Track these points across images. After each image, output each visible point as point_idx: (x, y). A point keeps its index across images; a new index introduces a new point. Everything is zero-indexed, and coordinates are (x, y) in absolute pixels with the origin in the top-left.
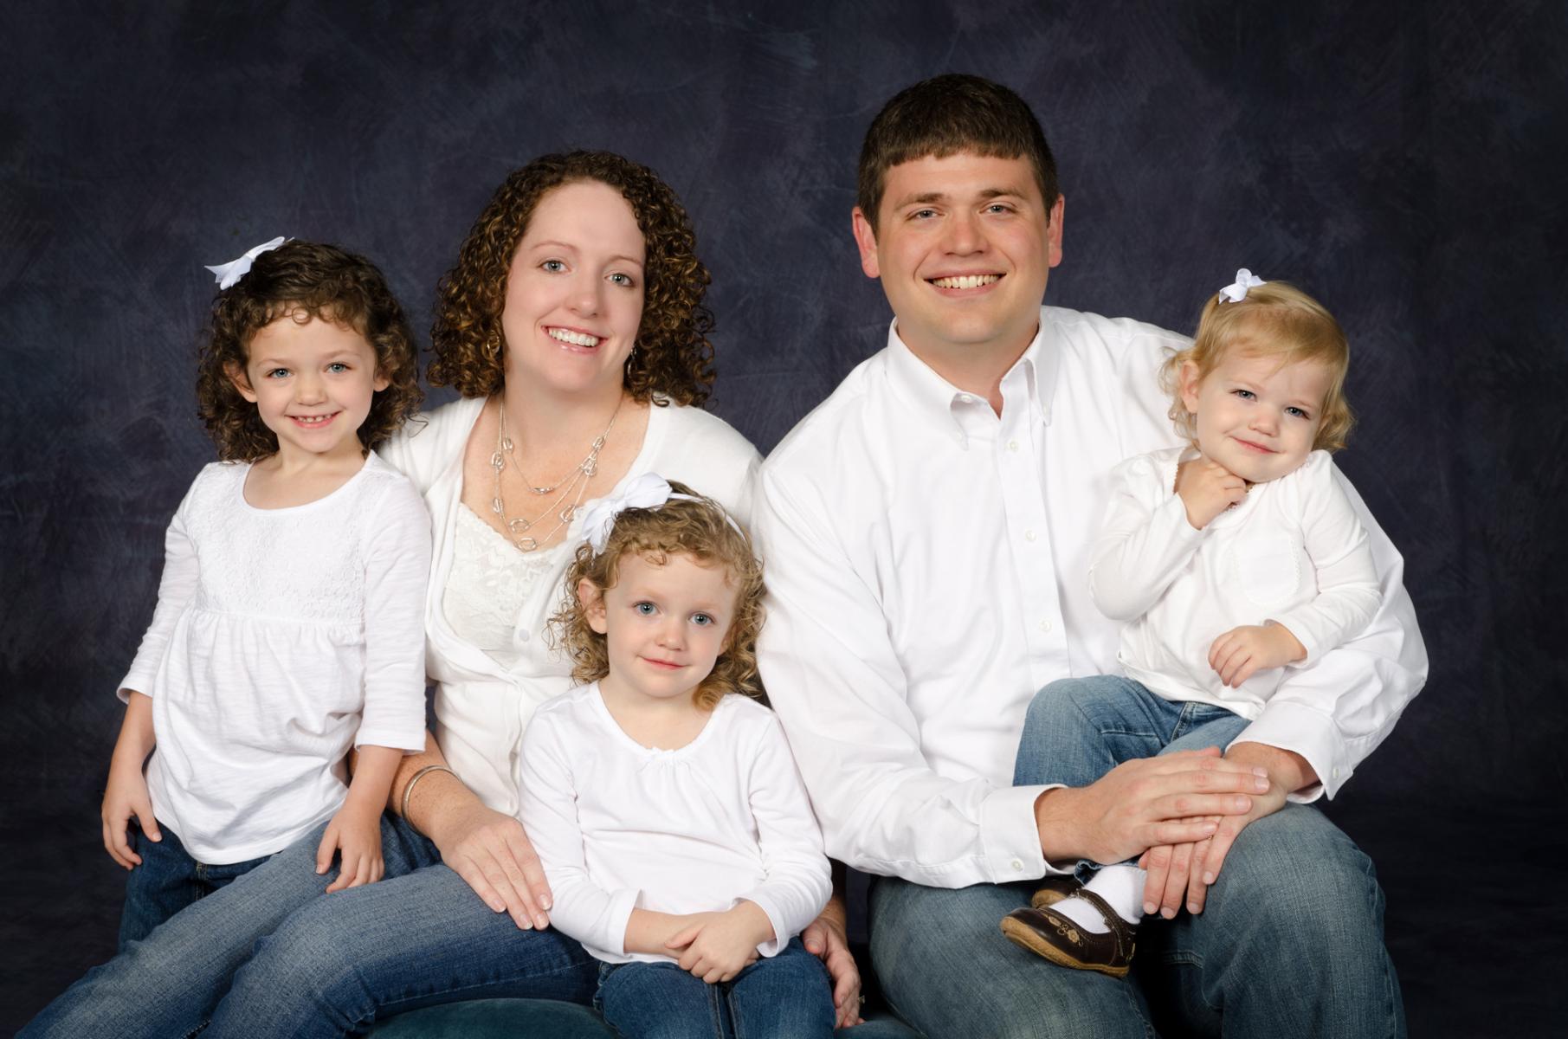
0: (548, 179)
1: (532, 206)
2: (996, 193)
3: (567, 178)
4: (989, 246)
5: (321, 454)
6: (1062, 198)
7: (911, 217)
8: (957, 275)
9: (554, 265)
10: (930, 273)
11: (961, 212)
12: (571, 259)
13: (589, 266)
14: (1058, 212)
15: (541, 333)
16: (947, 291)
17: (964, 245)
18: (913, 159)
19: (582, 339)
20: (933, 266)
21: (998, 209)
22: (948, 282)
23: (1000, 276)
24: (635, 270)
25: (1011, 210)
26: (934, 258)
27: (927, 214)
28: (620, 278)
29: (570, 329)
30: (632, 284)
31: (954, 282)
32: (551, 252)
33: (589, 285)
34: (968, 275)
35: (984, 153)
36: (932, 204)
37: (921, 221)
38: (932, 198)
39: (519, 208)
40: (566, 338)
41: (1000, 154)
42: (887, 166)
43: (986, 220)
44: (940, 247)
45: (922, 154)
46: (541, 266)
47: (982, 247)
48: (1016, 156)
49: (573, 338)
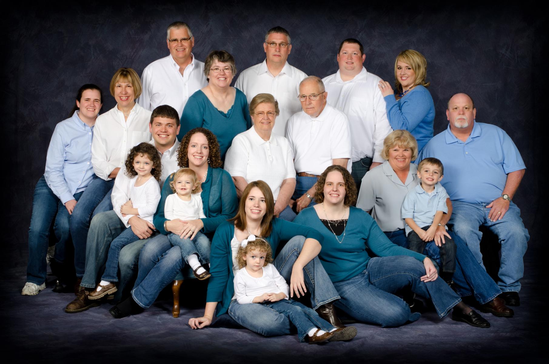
0: (192, 133)
1: (191, 137)
2: (169, 124)
3: (196, 132)
4: (167, 131)
5: (143, 176)
6: (180, 125)
7: (157, 125)
8: (162, 135)
9: (194, 146)
10: (158, 134)
11: (164, 126)
12: (197, 145)
13: (199, 146)
14: (179, 127)
15: (193, 157)
16: (160, 137)
17: (163, 131)
18: (158, 117)
19: (199, 157)
20: (159, 133)
21: (169, 126)
22: (161, 136)
23: (169, 135)
24: (207, 146)
25: (171, 126)
26: (159, 132)
27: (159, 125)
28: (205, 147)
29: (197, 156)
30: (207, 148)
31: (162, 136)
32: (193, 144)
33: (199, 149)
34: (164, 135)
35: (168, 118)
36: (160, 124)
37: (158, 126)
38: (160, 123)
39: (189, 138)
40: (197, 157)
41: (171, 118)
42: (154, 117)
43: (167, 127)
44: (160, 130)
45: (159, 117)
46: (192, 146)
47: (166, 131)
48: (173, 119)
49: (198, 157)
